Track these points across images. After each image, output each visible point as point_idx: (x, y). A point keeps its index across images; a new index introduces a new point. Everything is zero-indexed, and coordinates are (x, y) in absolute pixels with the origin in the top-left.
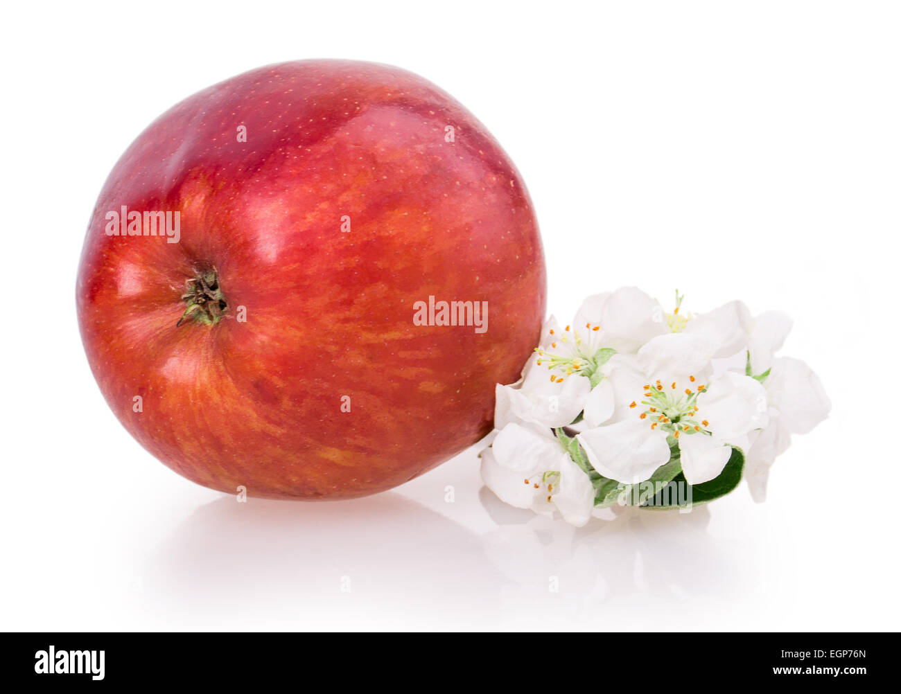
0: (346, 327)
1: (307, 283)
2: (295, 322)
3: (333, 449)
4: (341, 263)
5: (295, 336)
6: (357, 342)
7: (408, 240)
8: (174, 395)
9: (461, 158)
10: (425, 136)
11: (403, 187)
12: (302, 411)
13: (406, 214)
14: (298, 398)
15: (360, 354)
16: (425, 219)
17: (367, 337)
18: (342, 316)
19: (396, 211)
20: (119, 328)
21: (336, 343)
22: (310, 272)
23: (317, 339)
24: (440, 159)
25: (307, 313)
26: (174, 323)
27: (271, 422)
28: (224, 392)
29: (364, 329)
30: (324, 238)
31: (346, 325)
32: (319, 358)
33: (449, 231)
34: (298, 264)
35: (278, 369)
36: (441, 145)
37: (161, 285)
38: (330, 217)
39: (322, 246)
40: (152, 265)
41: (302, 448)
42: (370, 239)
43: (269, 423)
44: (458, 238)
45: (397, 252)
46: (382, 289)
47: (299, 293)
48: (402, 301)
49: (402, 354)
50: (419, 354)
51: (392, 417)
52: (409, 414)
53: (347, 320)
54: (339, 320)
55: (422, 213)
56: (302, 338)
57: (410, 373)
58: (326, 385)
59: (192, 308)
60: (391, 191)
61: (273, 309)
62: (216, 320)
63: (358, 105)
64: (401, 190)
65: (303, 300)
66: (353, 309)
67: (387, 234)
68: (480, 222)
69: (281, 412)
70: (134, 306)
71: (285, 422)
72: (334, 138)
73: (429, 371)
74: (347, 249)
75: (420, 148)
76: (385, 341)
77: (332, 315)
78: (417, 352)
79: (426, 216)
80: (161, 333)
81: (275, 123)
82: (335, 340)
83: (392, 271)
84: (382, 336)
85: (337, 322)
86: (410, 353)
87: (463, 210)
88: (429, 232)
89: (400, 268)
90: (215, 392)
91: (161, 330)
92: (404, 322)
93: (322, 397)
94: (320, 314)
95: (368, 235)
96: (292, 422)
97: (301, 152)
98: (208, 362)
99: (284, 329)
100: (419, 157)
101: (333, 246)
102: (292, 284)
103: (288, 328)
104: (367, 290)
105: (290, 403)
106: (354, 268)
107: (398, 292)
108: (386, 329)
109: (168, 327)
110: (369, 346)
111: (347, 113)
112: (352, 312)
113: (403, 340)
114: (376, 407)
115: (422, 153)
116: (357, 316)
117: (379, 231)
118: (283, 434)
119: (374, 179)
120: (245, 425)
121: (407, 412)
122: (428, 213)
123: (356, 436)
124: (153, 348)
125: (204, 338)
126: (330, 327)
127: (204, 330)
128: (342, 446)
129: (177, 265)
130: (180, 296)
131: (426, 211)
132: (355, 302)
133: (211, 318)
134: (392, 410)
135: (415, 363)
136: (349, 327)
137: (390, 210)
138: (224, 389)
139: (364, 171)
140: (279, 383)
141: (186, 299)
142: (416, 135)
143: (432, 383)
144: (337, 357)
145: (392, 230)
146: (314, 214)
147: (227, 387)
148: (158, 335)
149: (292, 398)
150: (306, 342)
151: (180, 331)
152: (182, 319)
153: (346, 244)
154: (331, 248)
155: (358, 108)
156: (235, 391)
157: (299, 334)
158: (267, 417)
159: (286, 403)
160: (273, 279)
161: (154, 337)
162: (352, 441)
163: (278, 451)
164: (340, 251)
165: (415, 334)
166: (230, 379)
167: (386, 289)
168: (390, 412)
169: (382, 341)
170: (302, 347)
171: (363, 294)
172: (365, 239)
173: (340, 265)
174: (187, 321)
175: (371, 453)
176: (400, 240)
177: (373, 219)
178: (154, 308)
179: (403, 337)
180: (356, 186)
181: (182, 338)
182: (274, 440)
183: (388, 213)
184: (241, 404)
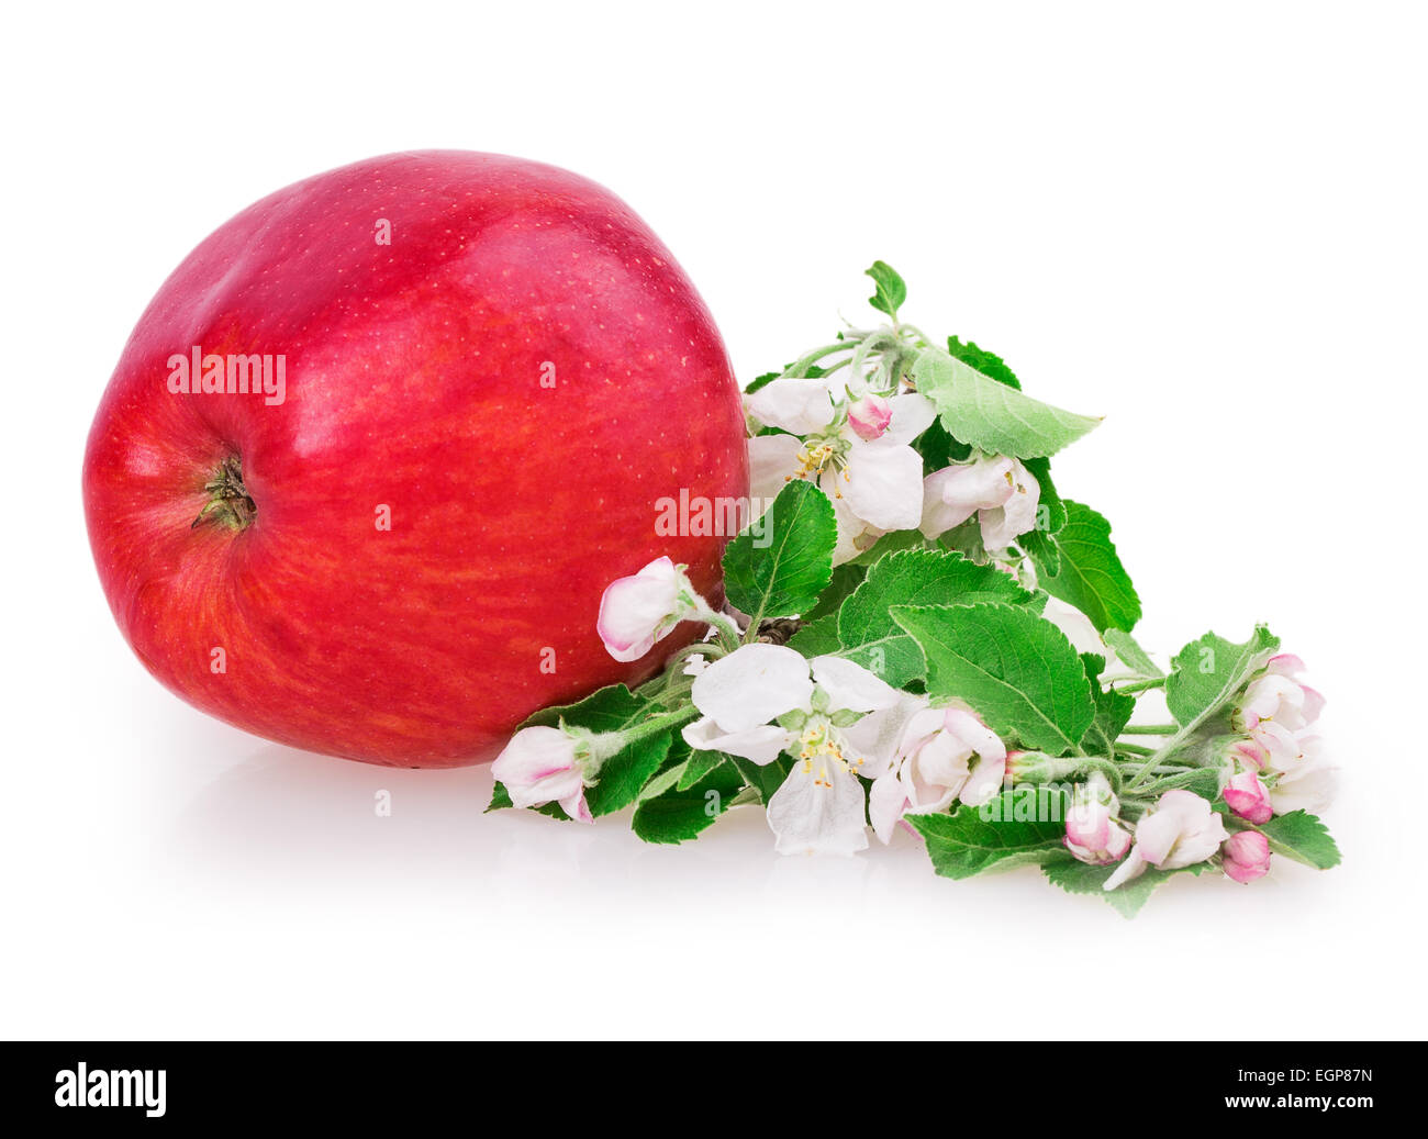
0: (399, 560)
1: (347, 496)
2: (328, 549)
3: (390, 716)
4: (398, 472)
5: (328, 568)
6: (416, 581)
7: (498, 445)
8: (172, 627)
9: (602, 327)
10: (552, 293)
11: (503, 369)
12: (337, 667)
13: (500, 407)
14: (332, 649)
15: (420, 597)
16: (528, 417)
17: (430, 574)
18: (394, 545)
19: (486, 403)
20: (118, 521)
21: (386, 581)
22: (351, 482)
23: (359, 573)
24: (567, 328)
25: (344, 538)
26: (191, 521)
27: (296, 677)
28: (233, 630)
29: (427, 564)
30: (376, 435)
31: (401, 557)
32: (360, 600)
33: (562, 434)
34: (334, 470)
35: (301, 610)
36: (573, 307)
37: (176, 468)
38: (389, 405)
39: (372, 447)
40: (167, 440)
41: (345, 712)
42: (442, 442)
43: (293, 678)
44: (577, 444)
45: (480, 461)
46: (456, 510)
47: (334, 509)
48: (484, 529)
49: (482, 601)
50: (508, 602)
51: (470, 682)
52: (496, 678)
53: (402, 551)
54: (389, 550)
55: (524, 408)
56: (336, 571)
57: (497, 625)
58: (371, 635)
59: (216, 504)
60: (483, 373)
61: (299, 528)
62: (244, 524)
63: (463, 242)
64: (497, 372)
65: (339, 519)
66: (411, 537)
67: (469, 435)
68: (615, 421)
69: (308, 666)
70: (139, 494)
71: (315, 679)
72: (415, 291)
73: (524, 625)
74: (408, 453)
75: (540, 311)
76: (458, 581)
77: (381, 543)
78: (506, 599)
79: (529, 412)
80: (169, 535)
81: (345, 259)
82: (384, 577)
83: (471, 487)
84: (452, 574)
85: (386, 553)
86: (494, 599)
87: (590, 404)
88: (532, 435)
89: (483, 483)
90: (223, 629)
91: (170, 531)
92: (487, 557)
93: (364, 652)
94: (363, 541)
95: (440, 434)
96: (324, 680)
97: (367, 307)
98: (217, 587)
99: (312, 556)
100: (535, 323)
101: (388, 447)
102: (323, 497)
103: (317, 555)
104: (434, 512)
105: (320, 657)
106: (417, 480)
107: (479, 517)
108: (459, 567)
109: (180, 527)
110: (433, 587)
111: (443, 254)
112: (410, 541)
113: (484, 581)
114: (444, 667)
115: (541, 318)
116: (417, 545)
117: (457, 431)
118: (316, 694)
119: (461, 354)
120: (262, 677)
121: (493, 676)
122: (534, 407)
123: (421, 703)
124: (155, 556)
125: (222, 549)
126: (378, 558)
127: (225, 538)
128: (403, 713)
129: (200, 443)
130: (204, 484)
131: (530, 403)
132: (415, 526)
133: (239, 521)
134: (470, 672)
135: (503, 612)
136: (405, 559)
137: (478, 401)
138: (234, 626)
139: (448, 342)
140: (300, 627)
141: (211, 490)
142: (538, 290)
143: (529, 641)
144: (388, 599)
145: (477, 430)
146: (366, 400)
147: (238, 624)
148: (164, 538)
149: (322, 649)
150: (342, 577)
151: (194, 535)
152: (199, 518)
153: (406, 446)
154: (385, 451)
155: (462, 247)
156: (245, 630)
157: (332, 565)
158: (289, 671)
159: (314, 655)
160: (299, 488)
161: (159, 540)
162: (415, 707)
163: (312, 712)
164: (398, 455)
165: (501, 574)
166: (241, 615)
167: (461, 511)
168: (466, 675)
169: (453, 581)
170: (337, 583)
171: (427, 517)
172: (436, 440)
173: (396, 474)
174: (207, 521)
175: (445, 724)
176: (487, 444)
177: (450, 412)
178: (165, 499)
179: (484, 577)
180: (432, 363)
181: (192, 547)
182: (306, 700)
183: (474, 405)
184: (255, 650)
